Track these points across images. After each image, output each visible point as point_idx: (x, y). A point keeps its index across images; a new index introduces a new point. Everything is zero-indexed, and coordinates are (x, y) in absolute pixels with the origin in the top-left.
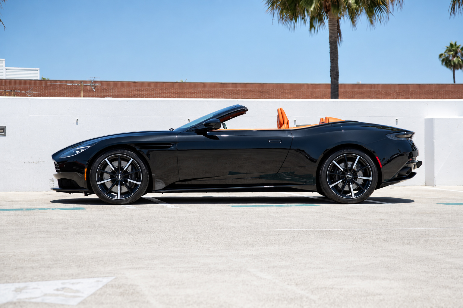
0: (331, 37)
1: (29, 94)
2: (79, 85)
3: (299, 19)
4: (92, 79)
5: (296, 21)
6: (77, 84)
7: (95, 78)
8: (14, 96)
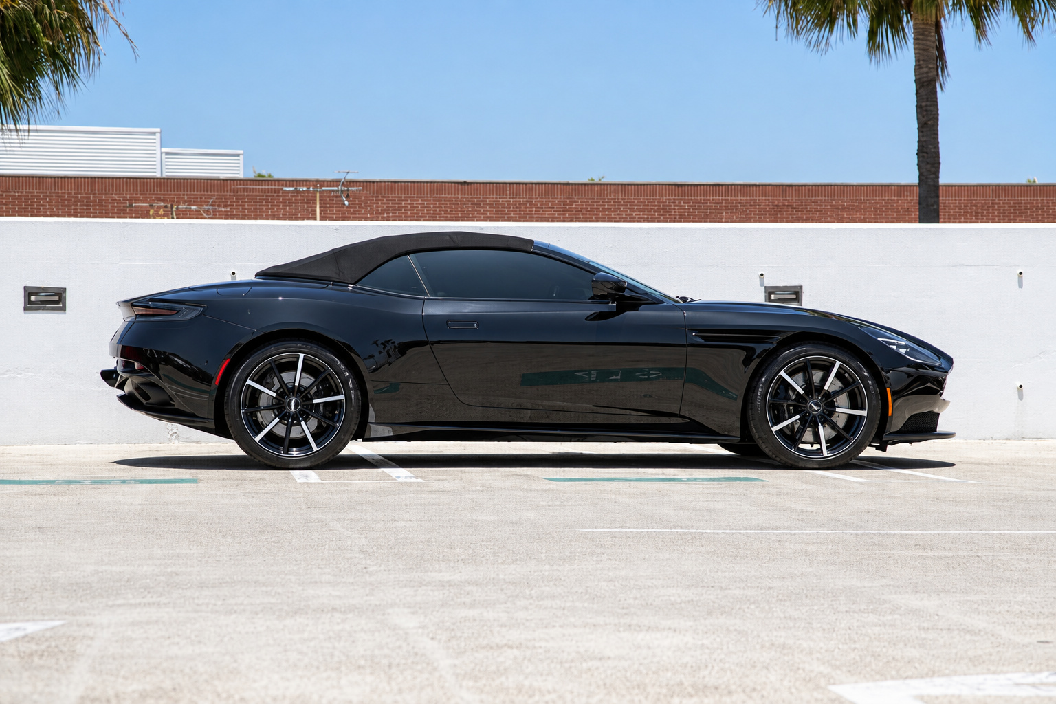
0: (918, 67)
1: (207, 212)
2: (311, 189)
3: (842, 23)
4: (341, 176)
5: (831, 29)
6: (305, 189)
7: (348, 173)
8: (173, 218)
